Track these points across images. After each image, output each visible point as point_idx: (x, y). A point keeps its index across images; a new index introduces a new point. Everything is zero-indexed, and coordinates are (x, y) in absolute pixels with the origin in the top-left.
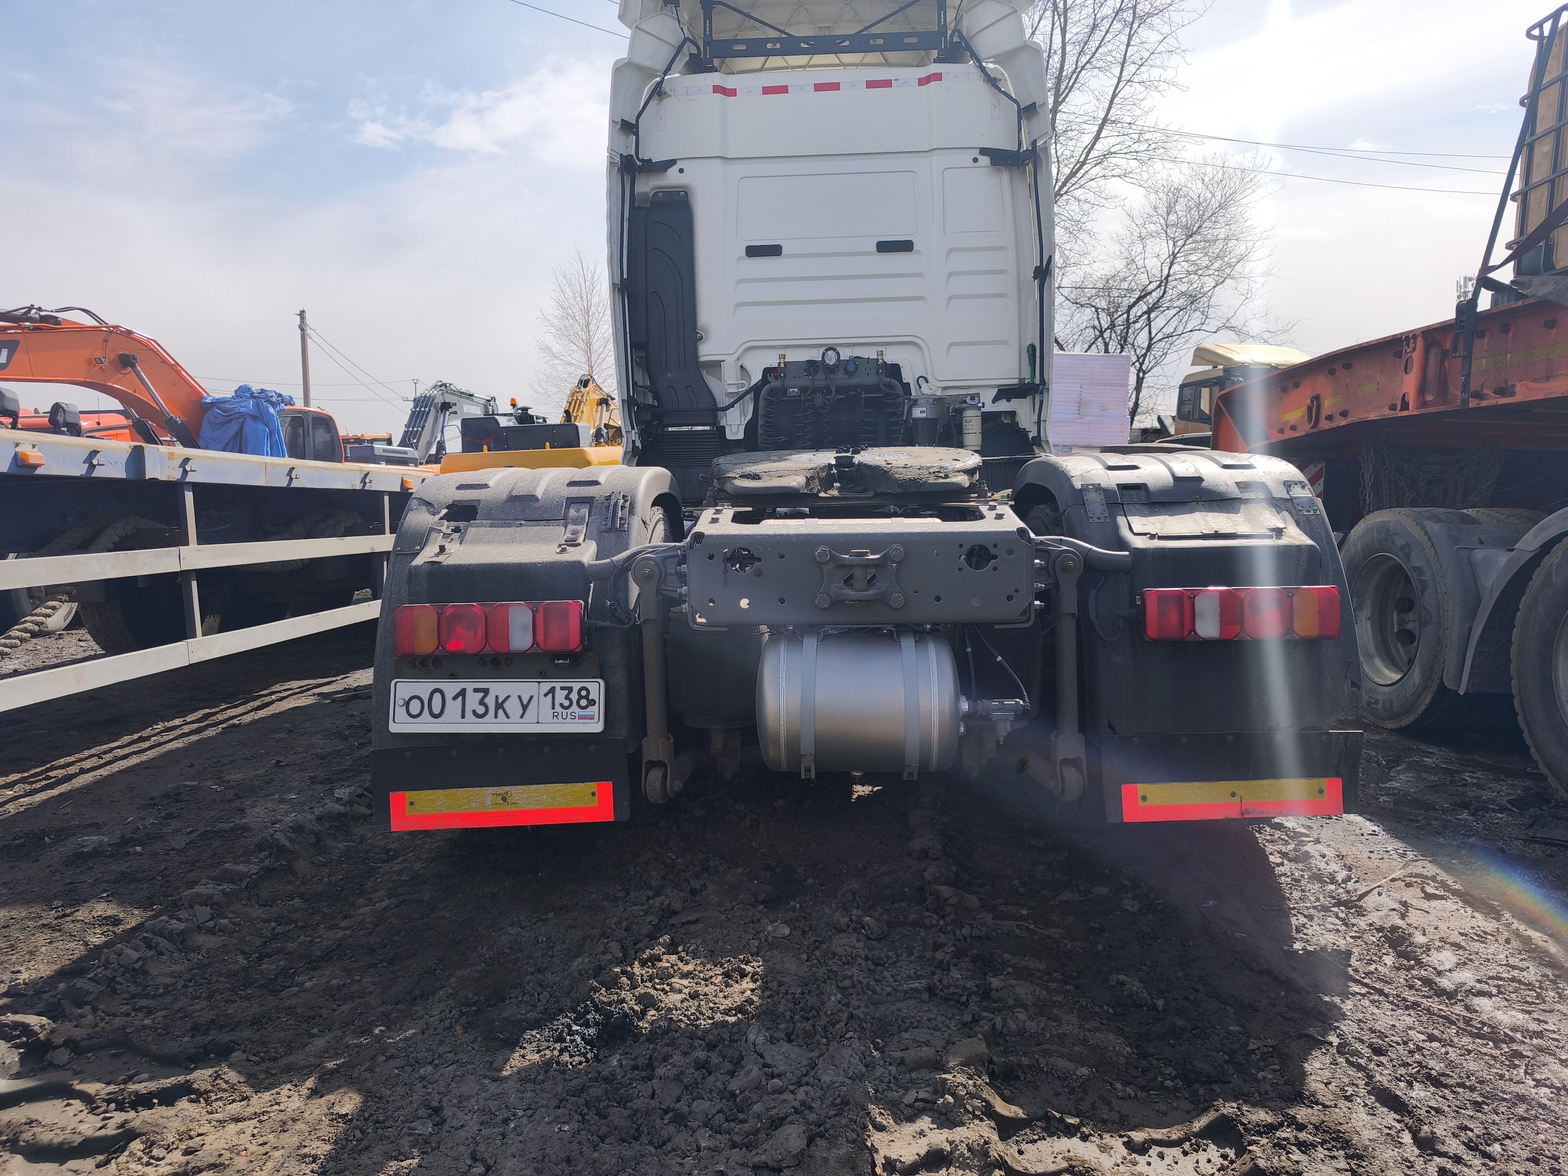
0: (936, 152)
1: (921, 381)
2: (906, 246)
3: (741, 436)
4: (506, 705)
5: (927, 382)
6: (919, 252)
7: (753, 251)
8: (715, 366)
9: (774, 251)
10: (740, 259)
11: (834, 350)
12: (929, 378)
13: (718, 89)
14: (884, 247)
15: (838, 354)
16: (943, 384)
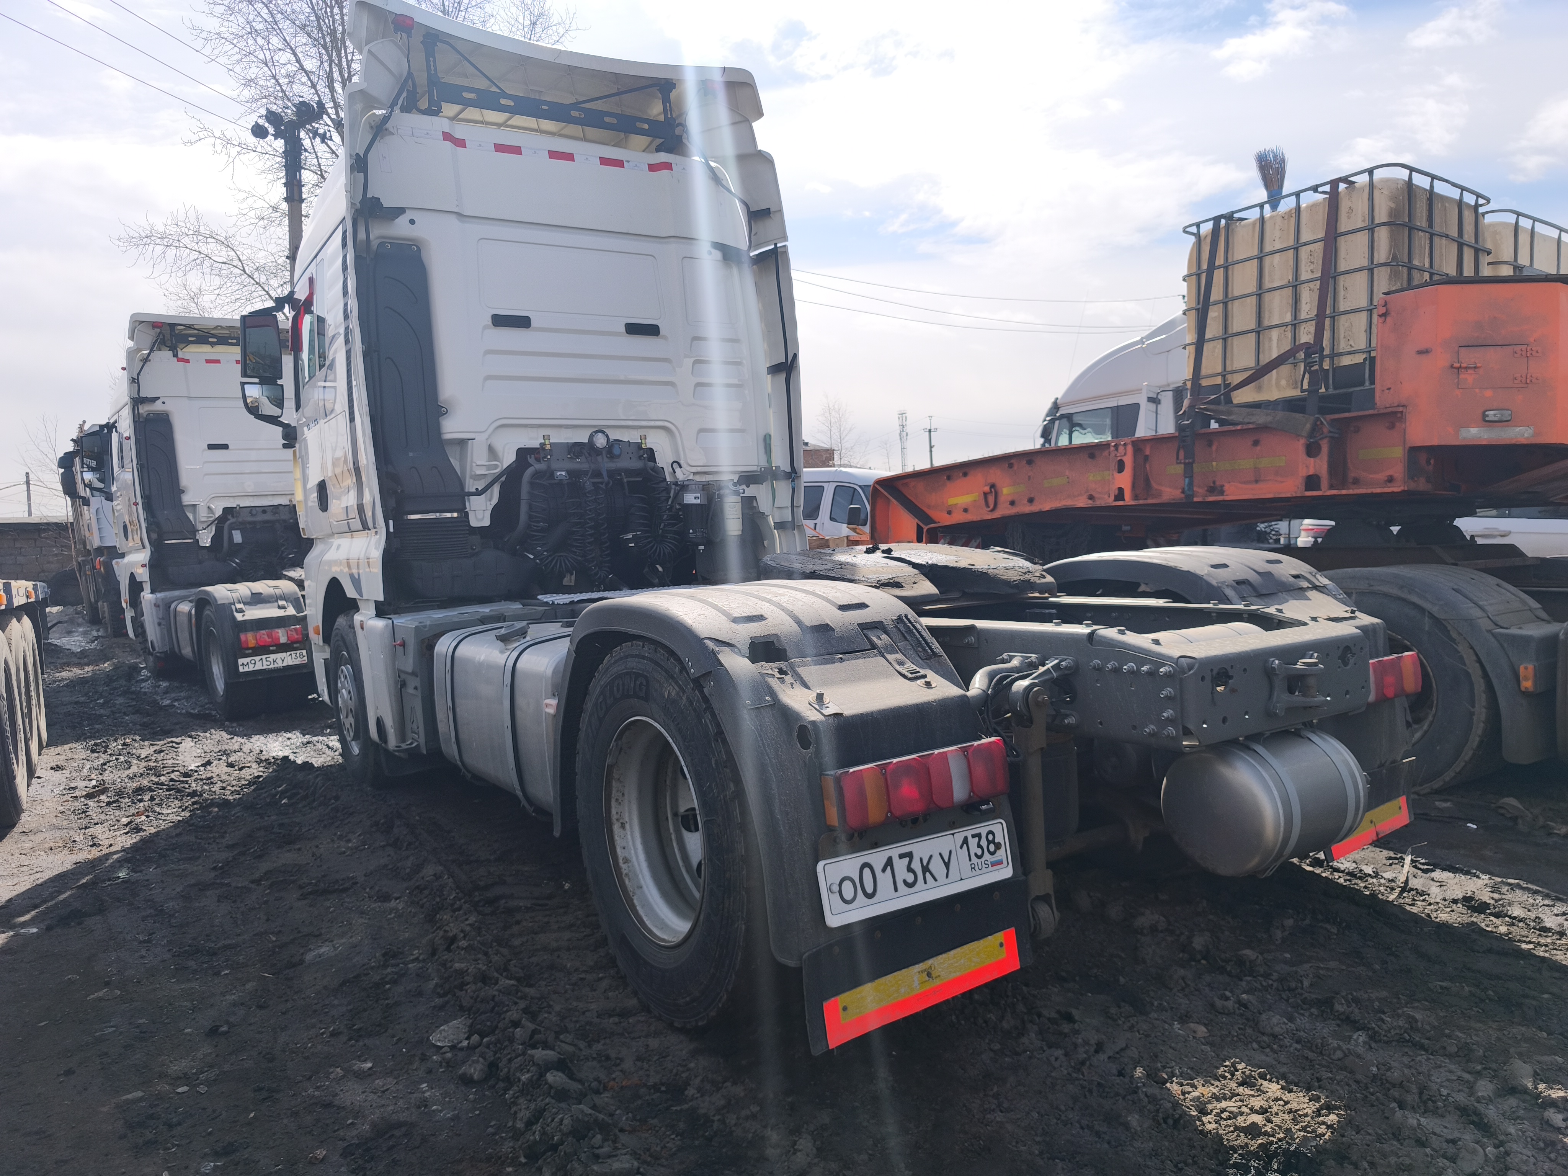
0: (672, 239)
1: (675, 465)
2: (652, 330)
3: (486, 522)
4: (931, 867)
5: (681, 467)
6: (665, 338)
7: (500, 321)
8: (462, 443)
9: (523, 322)
10: (485, 327)
11: (603, 432)
12: (682, 462)
13: (447, 136)
14: (633, 329)
15: (607, 436)
16: (694, 470)
